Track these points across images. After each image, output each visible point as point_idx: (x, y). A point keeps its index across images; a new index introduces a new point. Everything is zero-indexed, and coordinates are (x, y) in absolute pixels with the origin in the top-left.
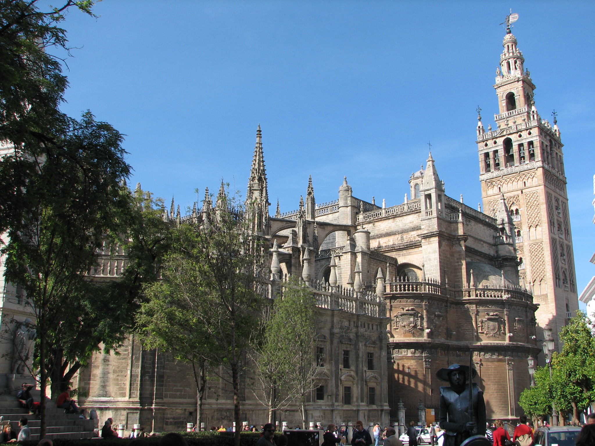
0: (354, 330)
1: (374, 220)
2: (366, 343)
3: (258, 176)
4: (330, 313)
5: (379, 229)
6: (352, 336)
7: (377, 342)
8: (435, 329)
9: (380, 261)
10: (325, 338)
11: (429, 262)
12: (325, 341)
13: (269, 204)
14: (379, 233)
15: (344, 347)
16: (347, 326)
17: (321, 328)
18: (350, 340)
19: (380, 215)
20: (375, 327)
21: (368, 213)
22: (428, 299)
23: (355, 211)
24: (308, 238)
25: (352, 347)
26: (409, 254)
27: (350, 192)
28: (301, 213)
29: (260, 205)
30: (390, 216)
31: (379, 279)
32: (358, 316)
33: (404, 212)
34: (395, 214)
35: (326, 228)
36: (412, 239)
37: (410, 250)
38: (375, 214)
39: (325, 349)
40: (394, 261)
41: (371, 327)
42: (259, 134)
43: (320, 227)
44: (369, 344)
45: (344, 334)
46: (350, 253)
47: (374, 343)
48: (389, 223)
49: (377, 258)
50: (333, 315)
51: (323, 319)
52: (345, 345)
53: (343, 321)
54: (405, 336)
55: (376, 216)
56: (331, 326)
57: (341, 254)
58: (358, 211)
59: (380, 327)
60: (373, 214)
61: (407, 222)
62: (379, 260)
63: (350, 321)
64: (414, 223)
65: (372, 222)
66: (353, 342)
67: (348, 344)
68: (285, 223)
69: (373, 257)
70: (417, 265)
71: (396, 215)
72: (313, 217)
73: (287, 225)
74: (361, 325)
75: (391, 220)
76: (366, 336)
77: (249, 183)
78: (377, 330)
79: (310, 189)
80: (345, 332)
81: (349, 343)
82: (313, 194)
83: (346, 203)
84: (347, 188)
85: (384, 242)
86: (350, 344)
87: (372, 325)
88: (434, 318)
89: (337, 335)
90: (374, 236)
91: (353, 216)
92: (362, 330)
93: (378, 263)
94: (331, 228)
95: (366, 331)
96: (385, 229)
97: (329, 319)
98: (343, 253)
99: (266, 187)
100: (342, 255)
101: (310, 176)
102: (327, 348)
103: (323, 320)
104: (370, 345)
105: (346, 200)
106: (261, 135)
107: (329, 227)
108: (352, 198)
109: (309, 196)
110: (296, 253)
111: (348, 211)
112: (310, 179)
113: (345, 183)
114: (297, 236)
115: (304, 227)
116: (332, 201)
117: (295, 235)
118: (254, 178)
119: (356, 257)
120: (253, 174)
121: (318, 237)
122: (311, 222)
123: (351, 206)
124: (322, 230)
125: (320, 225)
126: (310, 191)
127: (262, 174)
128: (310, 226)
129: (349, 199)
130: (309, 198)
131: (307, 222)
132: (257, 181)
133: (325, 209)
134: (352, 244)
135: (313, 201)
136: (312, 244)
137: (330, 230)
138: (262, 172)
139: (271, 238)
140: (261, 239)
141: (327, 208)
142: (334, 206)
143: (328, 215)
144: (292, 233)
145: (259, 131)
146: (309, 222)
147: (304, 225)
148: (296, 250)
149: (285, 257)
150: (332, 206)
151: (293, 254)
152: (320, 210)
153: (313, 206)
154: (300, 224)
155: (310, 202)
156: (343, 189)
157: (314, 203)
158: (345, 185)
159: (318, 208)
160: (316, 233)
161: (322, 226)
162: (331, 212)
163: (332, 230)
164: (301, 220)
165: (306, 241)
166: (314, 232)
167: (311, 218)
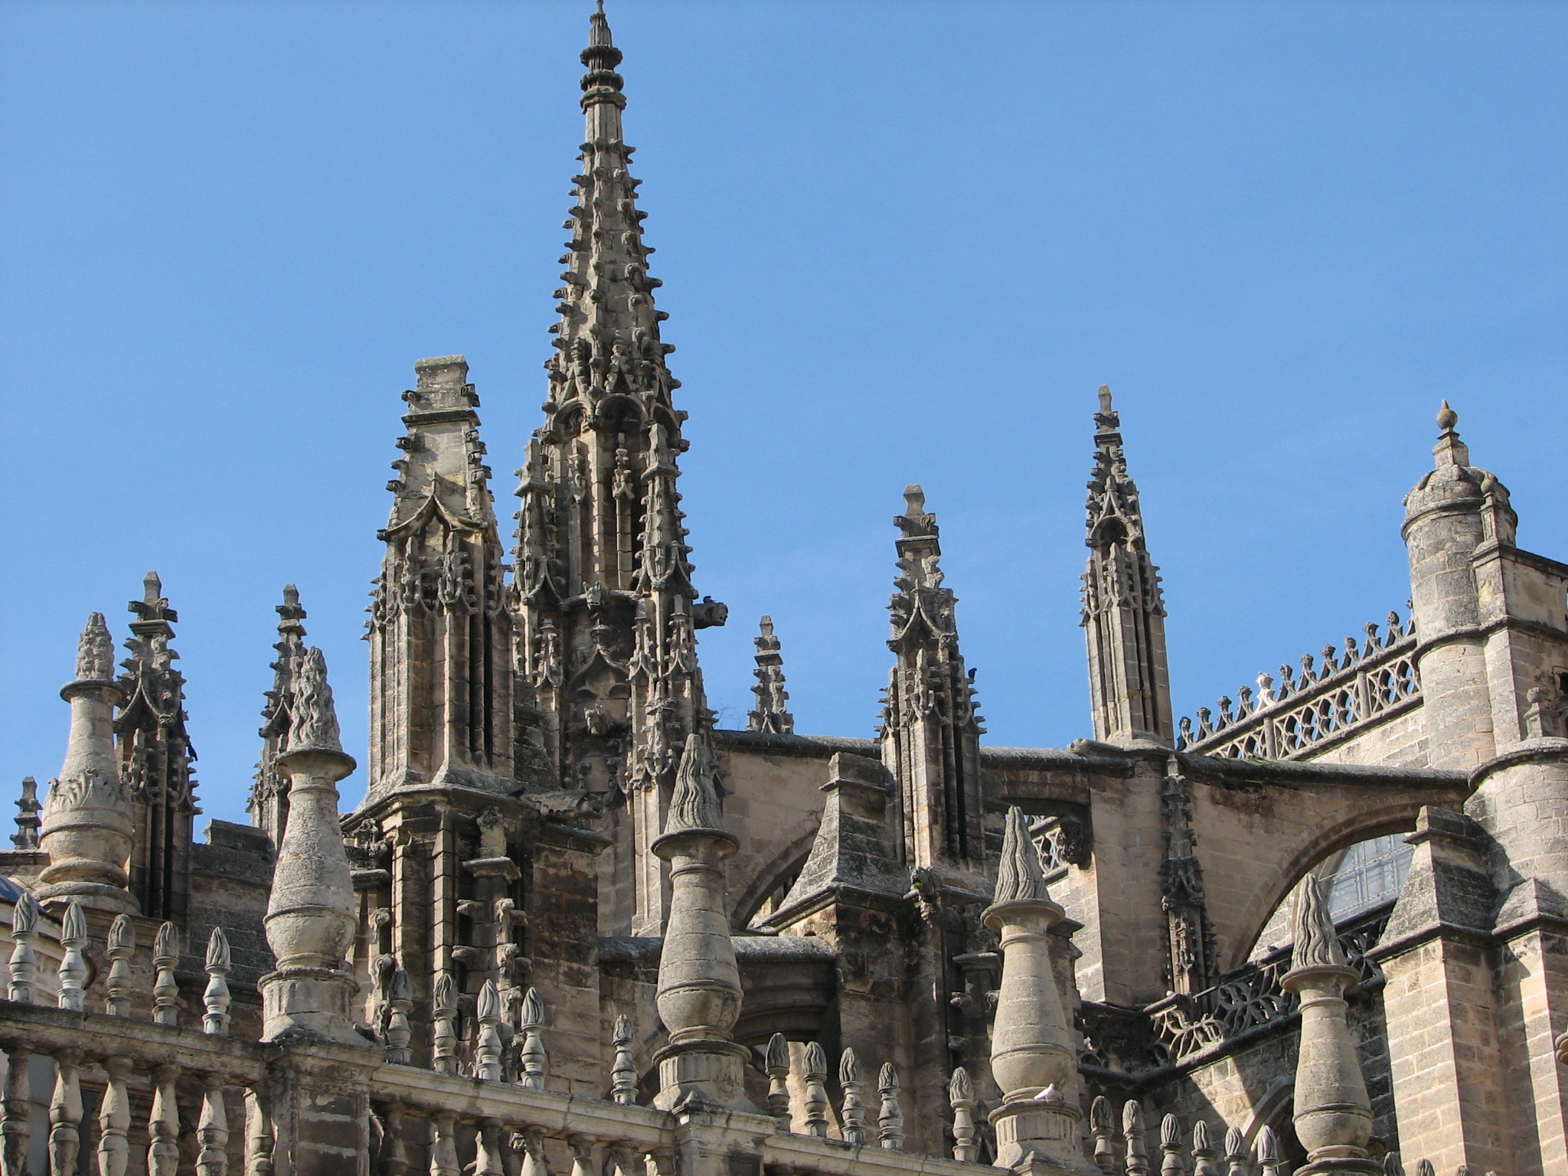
23: (1555, 662)
27: (1489, 519)
28: (908, 606)
29: (476, 539)
35: (1281, 808)
42: (604, 79)
43: (1228, 802)
46: (1437, 945)
72: (1154, 719)
79: (1108, 498)
82: (1132, 533)
83: (1471, 608)
84: (1460, 487)
100: (1383, 983)
101: (1105, 396)
105: (1469, 582)
106: (617, 82)
107: (1308, 796)
108: (1508, 564)
109: (1106, 554)
110: (887, 952)
111: (1489, 668)
112: (1108, 420)
113: (1449, 452)
114: (889, 805)
115: (949, 720)
116: (1373, 628)
117: (874, 797)
118: (566, 421)
119: (1497, 976)
120: (558, 389)
121: (1198, 873)
122: (1129, 762)
123: (1511, 623)
124: (1250, 826)
125: (1229, 787)
126: (1111, 510)
127: (629, 378)
128: (1126, 792)
129: (1489, 570)
130: (1105, 569)
131: (1095, 758)
132: (589, 438)
133: (1321, 698)
134: (1459, 869)
135: (1138, 593)
136: (1156, 933)
137: (1328, 824)
138: (630, 361)
139: (585, 806)
140: (492, 824)
141: (1338, 691)
142: (1386, 666)
143: (1352, 743)
144: (840, 785)
145: (604, 56)
146: (1117, 760)
147: (940, 702)
148: (875, 920)
149: (773, 989)
150: (1374, 664)
151: (852, 959)
152: (1292, 713)
153: (1141, 628)
154: (908, 700)
155: (1110, 604)
156: (1432, 505)
157: (1150, 608)
158: (1445, 469)
159: (1272, 705)
160: (1178, 842)
161: (1242, 787)
162: (1375, 715)
163: (1341, 818)
164: (911, 664)
165: (972, 844)
166: (1167, 838)
167: (1128, 730)
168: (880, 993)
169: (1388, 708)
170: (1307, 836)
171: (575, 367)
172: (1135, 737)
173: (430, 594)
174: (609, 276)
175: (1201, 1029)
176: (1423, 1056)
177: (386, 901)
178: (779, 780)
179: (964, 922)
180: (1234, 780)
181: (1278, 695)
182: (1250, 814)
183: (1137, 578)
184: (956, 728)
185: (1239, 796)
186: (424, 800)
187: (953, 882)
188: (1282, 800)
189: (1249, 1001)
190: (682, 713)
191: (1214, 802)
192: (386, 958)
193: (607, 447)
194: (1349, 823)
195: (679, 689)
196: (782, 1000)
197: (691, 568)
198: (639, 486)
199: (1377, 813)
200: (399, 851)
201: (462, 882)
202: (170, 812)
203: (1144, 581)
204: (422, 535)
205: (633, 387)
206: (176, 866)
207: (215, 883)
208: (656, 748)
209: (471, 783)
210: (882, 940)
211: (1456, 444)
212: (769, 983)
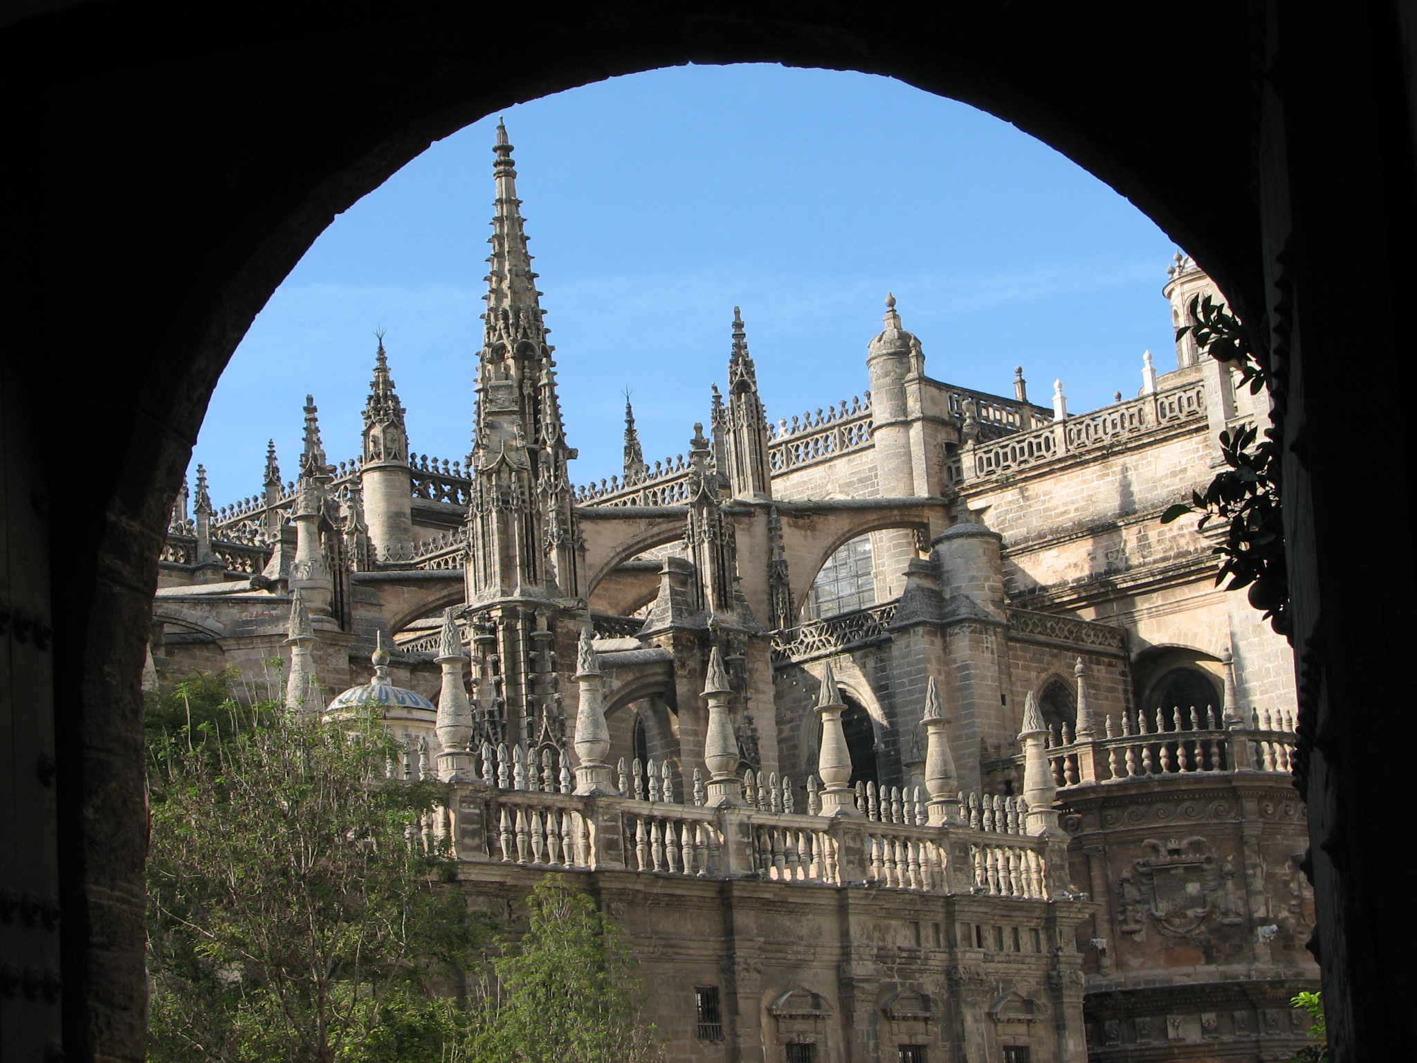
0: (938, 960)
1: (1021, 472)
2: (992, 1007)
3: (514, 341)
4: (828, 901)
5: (1045, 510)
6: (931, 985)
7: (1043, 1000)
8: (1299, 924)
9: (1056, 646)
10: (817, 1005)
11: (1255, 640)
12: (817, 1017)
13: (572, 454)
14: (1046, 526)
15: (901, 1033)
16: (905, 944)
17: (800, 965)
18: (925, 1001)
19: (1048, 449)
20: (1026, 939)
21: (995, 445)
22: (1261, 799)
23: (943, 436)
24: (735, 586)
25: (935, 1029)
26: (1178, 607)
27: (913, 361)
30: (1089, 452)
31: (1029, 742)
32: (949, 901)
33: (1143, 430)
34: (1107, 441)
35: (819, 526)
36: (1182, 542)
37: (1178, 590)
38: (1025, 444)
39: (821, 1048)
40: (1115, 642)
41: (1008, 941)
42: (505, 162)
43: (796, 525)
44: (1006, 1009)
45: (896, 979)
46: (920, 628)
47: (1028, 1004)
48: (1084, 482)
49: (1042, 638)
50: (842, 910)
51: (804, 927)
52: (903, 1025)
53: (888, 928)
54: (1172, 961)
55: (1031, 454)
56: (837, 951)
57: (885, 635)
58: (954, 438)
59: (1050, 939)
60: (1018, 447)
61: (1159, 475)
62: (1048, 645)
63: (917, 925)
64: (1190, 473)
65: (1015, 483)
66: (938, 1011)
67: (915, 1018)
68: (643, 524)
69: (1021, 635)
70: (1211, 651)
71: (1112, 445)
72: (763, 485)
73: (656, 530)
74: (967, 938)
75: (1093, 470)
76: (992, 978)
77: (479, 376)
78: (1039, 951)
79: (740, 369)
80: (900, 971)
81: (921, 1014)
82: (752, 387)
83: (903, 409)
84: (898, 343)
85: (1072, 561)
86: (926, 1020)
87: (1015, 930)
88: (1293, 874)
89: (866, 986)
90: (1026, 540)
91: (935, 460)
92: (970, 958)
93: (1047, 658)
94: (841, 524)
95: (988, 958)
96: (1072, 508)
97: (828, 924)
98: (891, 631)
99: (552, 385)
100: (889, 640)
101: (737, 311)
102: (830, 1043)
103: (804, 931)
104: (1012, 1015)
105: (902, 394)
106: (512, 164)
107: (832, 518)
108: (922, 386)
109: (739, 398)
110: (694, 655)
111: (912, 441)
112: (738, 325)
113: (892, 321)
114: (690, 581)
115: (718, 542)
116: (844, 403)
117: (683, 577)
118: (498, 353)
119: (945, 642)
120: (491, 334)
121: (786, 567)
122: (753, 509)
123: (924, 419)
124: (805, 537)
125: (796, 517)
126: (742, 375)
127: (529, 331)
128: (751, 524)
129: (912, 389)
130: (739, 406)
131: (737, 509)
132: (511, 362)
133: (816, 436)
134: (928, 589)
135: (755, 420)
136: (765, 597)
137: (840, 532)
138: (529, 322)
139: (580, 605)
140: (542, 615)
141: (824, 434)
142: (852, 425)
143: (831, 463)
144: (668, 573)
145: (505, 149)
146: (747, 509)
147: (715, 533)
148: (688, 640)
149: (647, 676)
150: (845, 424)
151: (680, 659)
152: (798, 443)
153: (757, 438)
154: (700, 533)
155: (742, 426)
156: (884, 352)
157: (761, 427)
158: (891, 333)
159: (787, 437)
160: (776, 551)
161: (802, 517)
162: (845, 451)
163: (846, 529)
164: (701, 514)
165: (729, 600)
166: (771, 551)
167: (752, 492)
168: (692, 674)
169: (851, 449)
170: (830, 540)
171: (501, 324)
172: (755, 496)
173: (506, 502)
174: (515, 274)
175: (790, 649)
176: (911, 681)
177: (495, 651)
178: (598, 533)
179: (728, 641)
180: (799, 514)
181: (790, 431)
182: (805, 530)
183: (755, 412)
184: (722, 545)
185: (801, 522)
186: (512, 605)
187: (723, 621)
188: (819, 521)
189: (816, 639)
190: (565, 511)
191: (790, 526)
192: (497, 678)
193: (521, 368)
194: (849, 531)
195: (563, 499)
196: (651, 680)
197: (565, 434)
198: (537, 390)
199: (862, 524)
200: (501, 627)
201: (531, 643)
202: (341, 573)
203: (758, 412)
204: (498, 472)
205: (530, 336)
206: (345, 600)
207: (359, 605)
208: (554, 530)
209: (530, 595)
210: (692, 649)
211: (895, 317)
212: (646, 673)
